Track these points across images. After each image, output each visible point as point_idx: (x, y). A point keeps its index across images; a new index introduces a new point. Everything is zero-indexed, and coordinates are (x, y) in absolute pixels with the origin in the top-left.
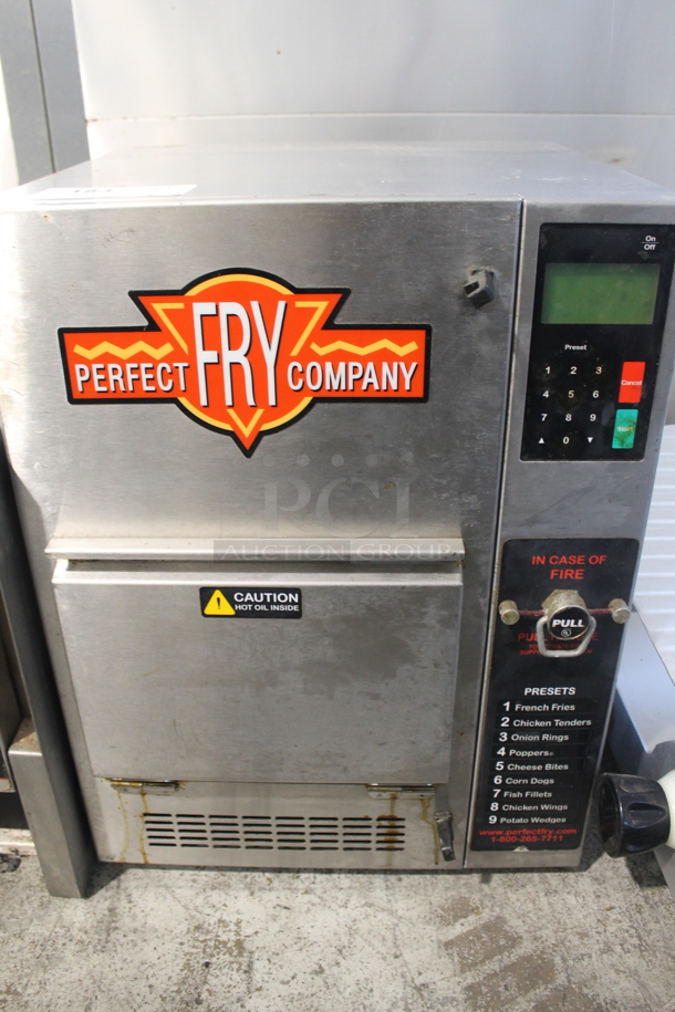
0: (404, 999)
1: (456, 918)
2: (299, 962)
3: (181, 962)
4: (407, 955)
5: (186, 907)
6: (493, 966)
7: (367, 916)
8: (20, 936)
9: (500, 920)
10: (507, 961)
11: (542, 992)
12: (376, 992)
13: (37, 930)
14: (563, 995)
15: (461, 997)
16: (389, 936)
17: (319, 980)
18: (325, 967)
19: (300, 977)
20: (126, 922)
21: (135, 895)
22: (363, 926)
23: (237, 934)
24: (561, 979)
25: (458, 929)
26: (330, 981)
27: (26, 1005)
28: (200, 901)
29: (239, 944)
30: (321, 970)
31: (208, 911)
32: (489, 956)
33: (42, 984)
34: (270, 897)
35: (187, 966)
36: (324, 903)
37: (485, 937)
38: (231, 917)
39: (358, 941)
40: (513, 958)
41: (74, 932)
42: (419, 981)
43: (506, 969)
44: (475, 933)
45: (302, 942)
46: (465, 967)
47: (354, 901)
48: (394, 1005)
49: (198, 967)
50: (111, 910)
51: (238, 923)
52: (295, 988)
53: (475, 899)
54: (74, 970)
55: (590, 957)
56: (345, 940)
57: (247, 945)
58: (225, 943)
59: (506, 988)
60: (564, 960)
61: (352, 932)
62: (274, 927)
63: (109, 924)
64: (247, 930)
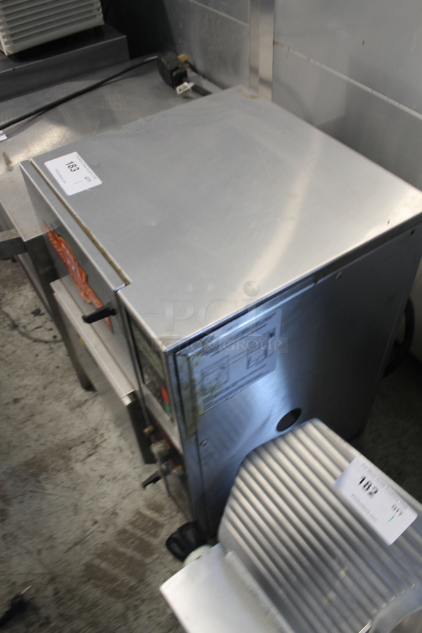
0: (108, 510)
1: (153, 509)
2: (101, 468)
3: (80, 434)
4: (126, 501)
5: (101, 420)
6: (139, 533)
7: (134, 478)
8: (62, 384)
9: (162, 526)
10: (145, 536)
11: (138, 556)
12: (105, 500)
13: (66, 387)
14: (142, 565)
15: (120, 527)
16: (130, 491)
17: (98, 479)
18: (106, 477)
19: (96, 472)
20: (84, 408)
21: (96, 403)
22: (129, 480)
23: (102, 442)
24: (148, 560)
25: (148, 513)
26: (100, 483)
27: (42, 405)
28: (107, 422)
29: (97, 446)
30: (102, 477)
31: (104, 427)
32: (142, 530)
33: (51, 403)
34: (122, 443)
35: (80, 437)
36: (130, 461)
37: (151, 524)
38: (106, 436)
39: (122, 482)
40: (147, 539)
41: (72, 397)
42: (117, 511)
43: (140, 539)
44: (151, 520)
45: (110, 464)
46: (132, 523)
47: (138, 470)
48: (103, 508)
49: (82, 440)
50: (86, 401)
51: (105, 440)
52: (91, 474)
53: (167, 512)
54: (60, 407)
55: (165, 567)
56: (120, 477)
57: (99, 449)
58: (95, 442)
59: (133, 542)
60: (158, 558)
61: (124, 477)
62: (110, 452)
63: (80, 405)
64: (104, 445)
